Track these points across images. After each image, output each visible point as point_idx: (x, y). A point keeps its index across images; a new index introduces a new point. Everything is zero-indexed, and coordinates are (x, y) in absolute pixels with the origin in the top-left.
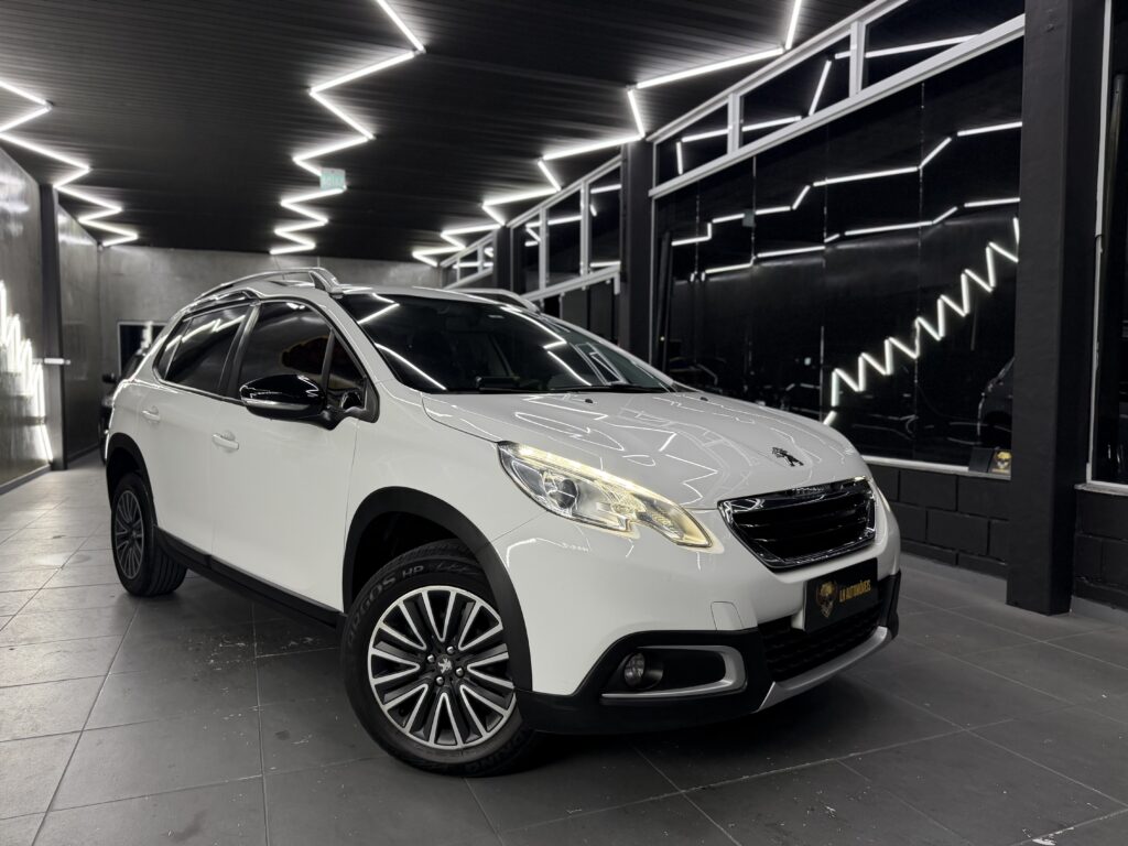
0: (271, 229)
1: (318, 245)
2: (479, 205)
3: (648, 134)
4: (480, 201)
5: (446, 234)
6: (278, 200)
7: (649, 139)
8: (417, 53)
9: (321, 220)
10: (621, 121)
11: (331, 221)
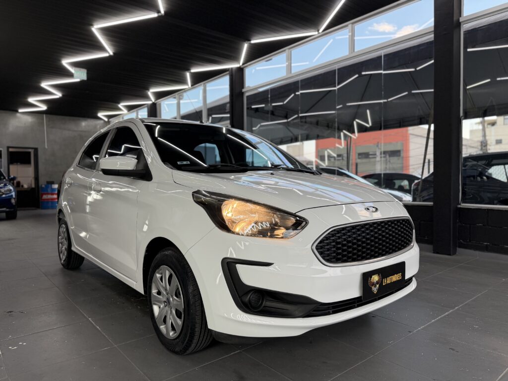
0: (27, 98)
1: (48, 108)
2: (147, 91)
3: (243, 64)
4: (148, 89)
5: (121, 105)
6: (40, 82)
7: (242, 67)
8: (160, 14)
9: (58, 95)
10: (234, 57)
11: (63, 95)
